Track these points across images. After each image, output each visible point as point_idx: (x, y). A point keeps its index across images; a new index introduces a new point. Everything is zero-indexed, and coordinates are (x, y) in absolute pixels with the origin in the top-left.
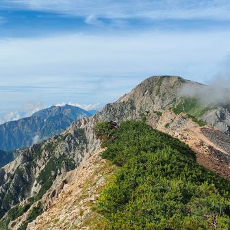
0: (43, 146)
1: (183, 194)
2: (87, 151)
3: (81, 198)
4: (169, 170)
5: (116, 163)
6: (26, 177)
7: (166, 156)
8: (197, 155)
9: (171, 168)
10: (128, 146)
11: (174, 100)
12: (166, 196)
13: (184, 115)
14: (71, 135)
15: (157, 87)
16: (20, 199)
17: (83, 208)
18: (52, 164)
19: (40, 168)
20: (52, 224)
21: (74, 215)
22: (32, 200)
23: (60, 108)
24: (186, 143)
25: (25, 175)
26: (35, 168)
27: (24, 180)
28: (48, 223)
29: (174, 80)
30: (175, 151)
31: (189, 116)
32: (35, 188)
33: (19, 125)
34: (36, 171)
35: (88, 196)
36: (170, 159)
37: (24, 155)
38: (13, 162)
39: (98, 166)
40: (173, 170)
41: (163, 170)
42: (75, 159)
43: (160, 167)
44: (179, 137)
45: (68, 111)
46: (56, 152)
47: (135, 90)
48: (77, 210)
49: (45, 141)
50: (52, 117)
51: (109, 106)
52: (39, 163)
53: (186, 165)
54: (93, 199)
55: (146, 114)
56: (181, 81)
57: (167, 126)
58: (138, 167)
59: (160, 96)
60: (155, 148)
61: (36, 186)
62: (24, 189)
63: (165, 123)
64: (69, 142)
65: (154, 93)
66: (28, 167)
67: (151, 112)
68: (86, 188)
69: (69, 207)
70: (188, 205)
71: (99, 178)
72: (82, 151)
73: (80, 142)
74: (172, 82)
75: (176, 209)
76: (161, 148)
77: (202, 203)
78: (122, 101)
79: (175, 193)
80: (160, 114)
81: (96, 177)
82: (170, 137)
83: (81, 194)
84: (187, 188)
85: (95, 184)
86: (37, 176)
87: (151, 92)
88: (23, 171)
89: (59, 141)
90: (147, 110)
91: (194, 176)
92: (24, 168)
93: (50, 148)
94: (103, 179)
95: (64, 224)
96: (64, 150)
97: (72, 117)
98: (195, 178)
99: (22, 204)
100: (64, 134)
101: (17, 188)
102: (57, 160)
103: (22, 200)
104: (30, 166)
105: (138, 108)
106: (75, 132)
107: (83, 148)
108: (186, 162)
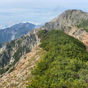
0: (16, 41)
1: (76, 67)
2: (36, 45)
3: (28, 66)
4: (71, 54)
5: (45, 49)
6: (8, 55)
7: (70, 47)
8: (86, 47)
9: (72, 53)
10: (52, 41)
11: (78, 22)
12: (67, 67)
13: (82, 29)
14: (29, 37)
15: (70, 15)
16: (5, 65)
17: (27, 71)
18: (20, 50)
19: (14, 51)
20: (13, 78)
21: (23, 74)
22: (10, 66)
23: (24, 24)
24: (82, 41)
25: (7, 54)
26: (12, 51)
27: (7, 57)
28: (12, 77)
29: (78, 12)
30: (76, 45)
31: (85, 29)
32: (12, 61)
33: (5, 31)
34: (12, 53)
35: (31, 65)
36: (72, 48)
37: (7, 45)
38: (2, 48)
39: (38, 51)
40: (73, 54)
41: (68, 54)
42: (30, 48)
43: (67, 52)
44: (78, 38)
45: (28, 26)
46: (22, 44)
47: (60, 16)
48: (25, 72)
49: (17, 39)
50: (20, 28)
51: (47, 23)
52: (14, 49)
53: (80, 52)
54: (33, 67)
55: (64, 28)
56: (82, 12)
57: (74, 33)
58: (56, 52)
59: (71, 20)
60: (65, 43)
61: (12, 59)
62: (7, 61)
63: (73, 32)
64: (28, 40)
65: (68, 18)
66: (9, 51)
67: (67, 27)
68: (31, 61)
69: (22, 70)
70: (78, 73)
71: (37, 57)
72: (34, 44)
73: (33, 40)
74: (77, 13)
75: (71, 75)
76: (68, 43)
77: (85, 72)
78: (53, 21)
79: (72, 66)
80: (70, 28)
81: (36, 56)
82: (73, 38)
83: (28, 64)
84: (78, 64)
85: (35, 59)
86: (13, 55)
87: (67, 18)
88: (6, 52)
89: (23, 39)
90: (64, 26)
91: (84, 57)
92: (7, 51)
93: (19, 42)
94: (39, 57)
95: (18, 79)
96: (25, 43)
97: (30, 28)
98: (84, 58)
99: (6, 67)
100: (25, 36)
101: (3, 60)
102: (22, 48)
103: (5, 66)
104: (10, 50)
105: (60, 25)
106: (31, 35)
107: (34, 43)
108: (80, 50)
